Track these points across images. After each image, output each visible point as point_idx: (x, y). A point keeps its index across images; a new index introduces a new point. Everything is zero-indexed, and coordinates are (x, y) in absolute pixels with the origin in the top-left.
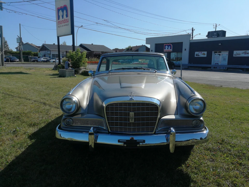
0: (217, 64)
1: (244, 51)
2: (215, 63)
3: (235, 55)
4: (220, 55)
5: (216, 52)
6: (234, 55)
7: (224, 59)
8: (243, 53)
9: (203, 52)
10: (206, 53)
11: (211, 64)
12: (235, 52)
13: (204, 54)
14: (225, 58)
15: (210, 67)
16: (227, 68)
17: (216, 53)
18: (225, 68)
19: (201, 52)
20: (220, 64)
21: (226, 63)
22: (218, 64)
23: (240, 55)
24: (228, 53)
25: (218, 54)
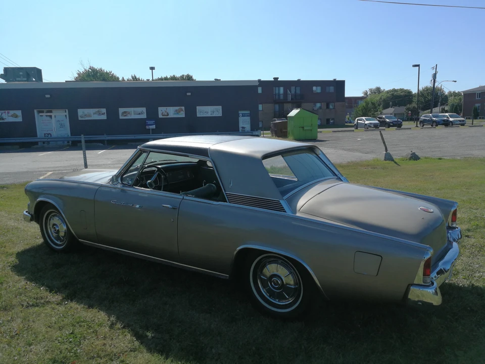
0: (48, 134)
1: (97, 110)
2: (45, 134)
3: (82, 117)
4: (51, 116)
5: (43, 112)
6: (79, 117)
7: (62, 126)
8: (94, 114)
9: (12, 112)
10: (19, 113)
11: (37, 136)
12: (81, 112)
13: (16, 116)
14: (62, 122)
15: (36, 143)
16: (70, 142)
17: (41, 114)
18: (66, 142)
19: (6, 111)
20: (54, 134)
21: (66, 131)
22: (51, 136)
23: (90, 116)
24: (67, 114)
25: (46, 116)
